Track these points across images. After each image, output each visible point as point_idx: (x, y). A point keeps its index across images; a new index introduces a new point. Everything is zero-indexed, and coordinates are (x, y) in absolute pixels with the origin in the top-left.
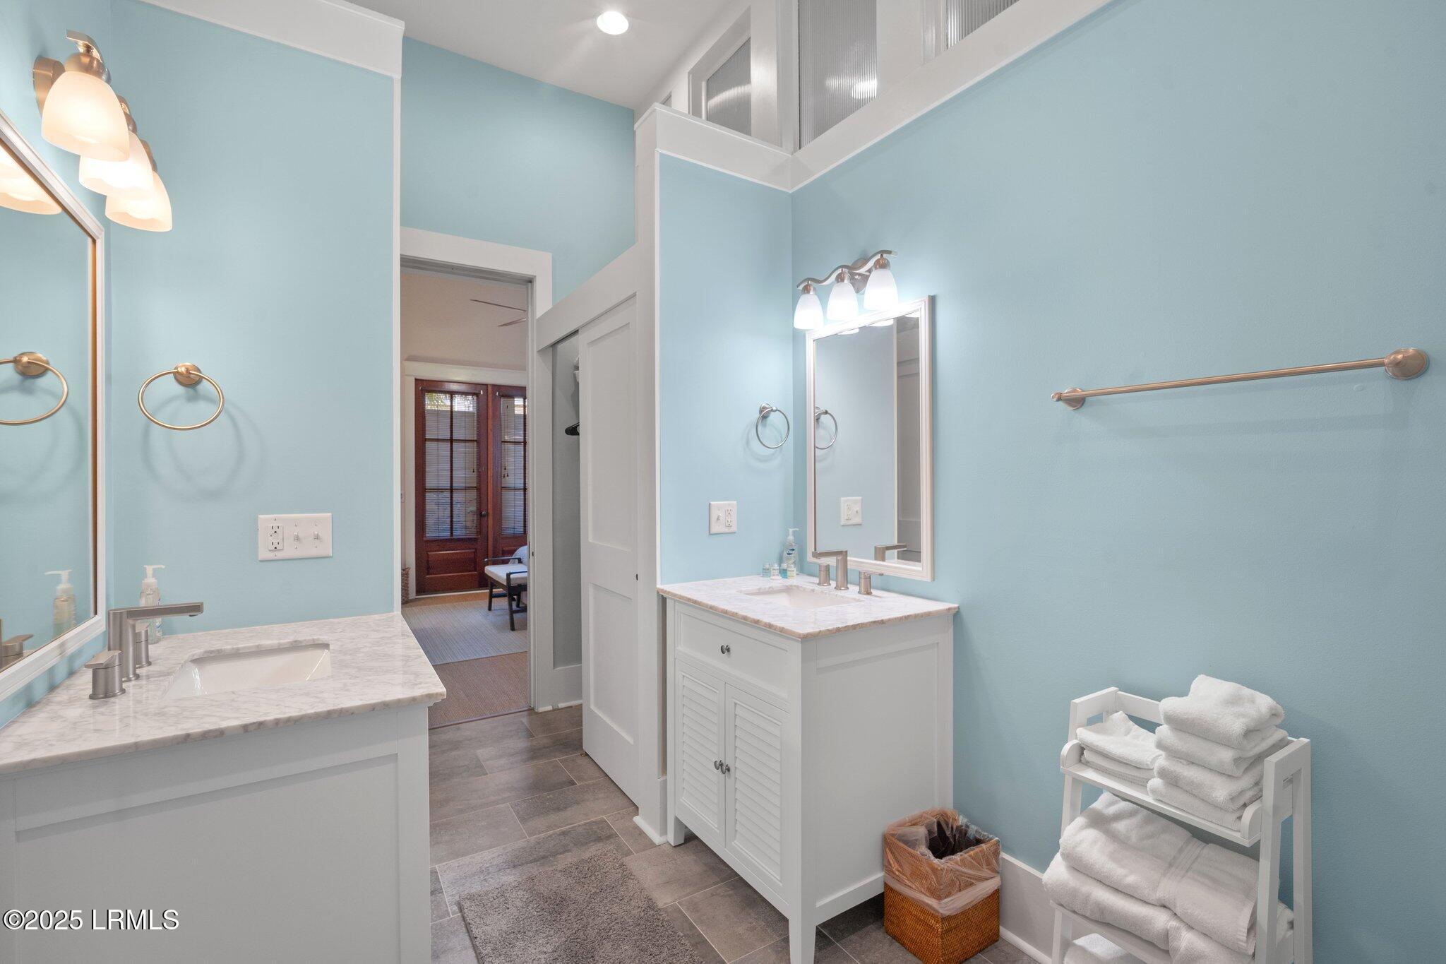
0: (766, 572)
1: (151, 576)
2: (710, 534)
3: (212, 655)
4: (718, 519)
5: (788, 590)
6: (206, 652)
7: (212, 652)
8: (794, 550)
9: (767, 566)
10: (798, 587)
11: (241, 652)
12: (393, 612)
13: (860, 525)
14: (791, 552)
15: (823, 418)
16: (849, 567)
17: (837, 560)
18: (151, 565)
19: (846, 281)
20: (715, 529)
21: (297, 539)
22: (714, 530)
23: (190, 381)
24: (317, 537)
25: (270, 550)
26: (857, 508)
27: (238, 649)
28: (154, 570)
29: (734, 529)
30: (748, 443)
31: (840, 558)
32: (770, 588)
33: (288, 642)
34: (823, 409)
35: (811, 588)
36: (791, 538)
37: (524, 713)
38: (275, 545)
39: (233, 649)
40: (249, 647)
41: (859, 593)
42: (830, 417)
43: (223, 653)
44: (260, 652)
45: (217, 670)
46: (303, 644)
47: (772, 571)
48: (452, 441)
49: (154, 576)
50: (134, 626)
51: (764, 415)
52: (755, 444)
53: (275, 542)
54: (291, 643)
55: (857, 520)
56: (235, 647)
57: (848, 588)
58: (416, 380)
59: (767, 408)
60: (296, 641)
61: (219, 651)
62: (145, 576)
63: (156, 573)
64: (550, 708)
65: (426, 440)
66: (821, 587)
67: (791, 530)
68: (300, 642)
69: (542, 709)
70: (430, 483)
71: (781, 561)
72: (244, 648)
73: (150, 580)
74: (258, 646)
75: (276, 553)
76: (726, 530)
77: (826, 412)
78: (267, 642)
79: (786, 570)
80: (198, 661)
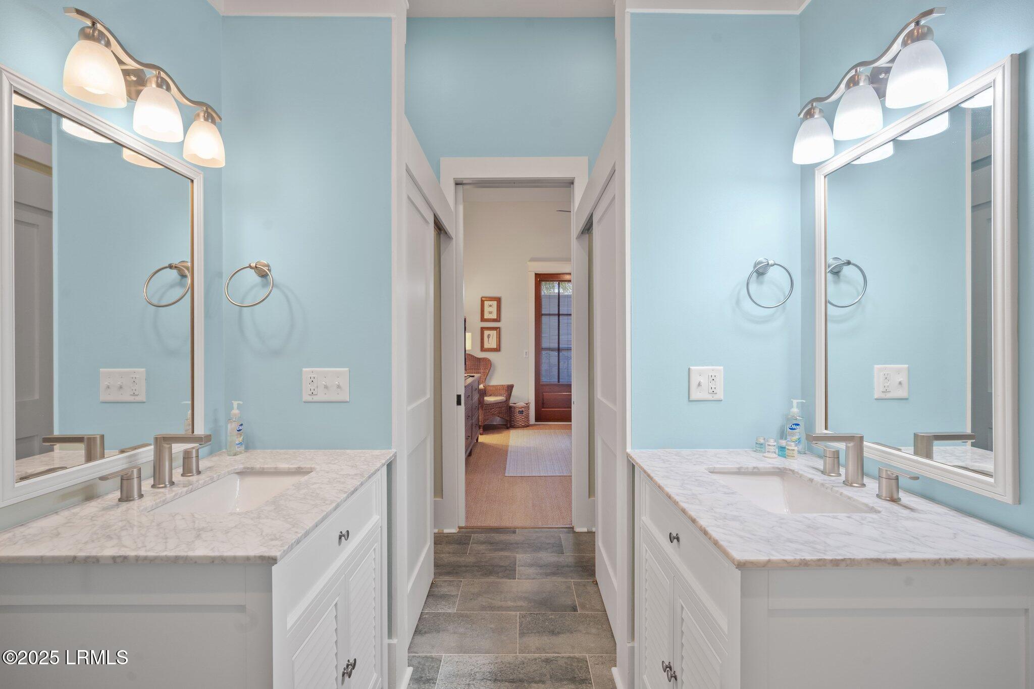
0: (760, 447)
1: (236, 408)
2: (690, 401)
3: (248, 471)
4: (699, 385)
5: (781, 473)
6: (244, 468)
7: (248, 468)
8: (798, 425)
9: (762, 441)
10: (793, 471)
11: (265, 470)
12: (391, 449)
13: (906, 399)
14: (794, 427)
15: (846, 270)
16: (865, 454)
17: (847, 447)
18: (236, 401)
19: (861, 84)
20: (695, 395)
21: (326, 387)
22: (693, 397)
23: (263, 273)
24: (339, 387)
25: (309, 395)
26: (903, 378)
27: (263, 468)
28: (238, 404)
29: (720, 395)
30: (738, 302)
31: (851, 444)
32: (754, 468)
33: (294, 468)
34: (844, 258)
35: (810, 476)
36: (795, 410)
37: (564, 529)
38: (312, 391)
39: (260, 468)
40: (271, 468)
41: (878, 496)
42: (854, 267)
43: (254, 471)
44: (277, 473)
45: (251, 481)
46: (304, 470)
47: (767, 447)
48: (559, 315)
49: (238, 408)
50: (170, 449)
51: (760, 271)
52: (748, 305)
53: (312, 388)
54: (296, 468)
55: (902, 393)
56: (262, 466)
57: (863, 485)
58: (535, 274)
59: (762, 263)
60: (299, 468)
61: (252, 468)
62: (232, 409)
63: (239, 407)
64: (585, 530)
65: (542, 315)
66: (826, 477)
67: (795, 402)
68: (302, 468)
69: (577, 530)
70: (545, 344)
71: (782, 435)
72: (267, 468)
73: (235, 411)
74: (276, 468)
75: (312, 397)
76: (710, 397)
77: (849, 263)
78: (283, 466)
79: (784, 448)
80: (242, 473)
